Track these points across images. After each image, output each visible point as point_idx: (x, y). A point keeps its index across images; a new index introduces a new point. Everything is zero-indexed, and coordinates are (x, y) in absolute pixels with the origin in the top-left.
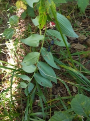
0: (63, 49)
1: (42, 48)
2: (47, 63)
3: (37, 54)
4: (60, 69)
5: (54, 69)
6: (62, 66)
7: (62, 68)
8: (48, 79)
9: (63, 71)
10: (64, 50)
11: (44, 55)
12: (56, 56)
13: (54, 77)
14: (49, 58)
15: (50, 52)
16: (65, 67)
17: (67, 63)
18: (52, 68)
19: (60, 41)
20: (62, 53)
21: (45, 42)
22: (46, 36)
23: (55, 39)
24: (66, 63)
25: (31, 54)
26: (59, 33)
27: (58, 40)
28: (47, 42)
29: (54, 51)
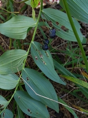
0: (72, 45)
1: (32, 42)
2: (40, 71)
3: (23, 54)
4: (64, 84)
5: (54, 84)
7: (69, 82)
8: (41, 102)
9: (71, 88)
10: (74, 47)
11: (35, 56)
12: (59, 58)
14: (46, 61)
18: (51, 81)
19: (66, 30)
21: (38, 30)
22: (41, 20)
23: (59, 27)
27: (63, 28)
28: (42, 31)
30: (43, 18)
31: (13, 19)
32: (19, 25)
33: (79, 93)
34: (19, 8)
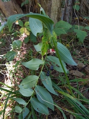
0: (61, 74)
1: (41, 72)
2: (45, 87)
3: (36, 78)
4: (58, 95)
5: (52, 95)
6: (60, 92)
7: (60, 94)
8: (45, 105)
9: (61, 98)
10: (63, 75)
11: (42, 79)
12: (55, 81)
13: (51, 103)
14: (48, 82)
15: (49, 77)
16: (63, 93)
17: (66, 90)
18: (50, 93)
19: (59, 67)
20: (61, 78)
21: (44, 66)
23: (55, 65)
24: (64, 89)
25: (29, 77)
26: (58, 59)
27: (57, 65)
28: (46, 66)
29: (53, 75)
30: (47, 60)
31: (32, 60)
32: (35, 63)
33: (65, 101)
34: (35, 54)
